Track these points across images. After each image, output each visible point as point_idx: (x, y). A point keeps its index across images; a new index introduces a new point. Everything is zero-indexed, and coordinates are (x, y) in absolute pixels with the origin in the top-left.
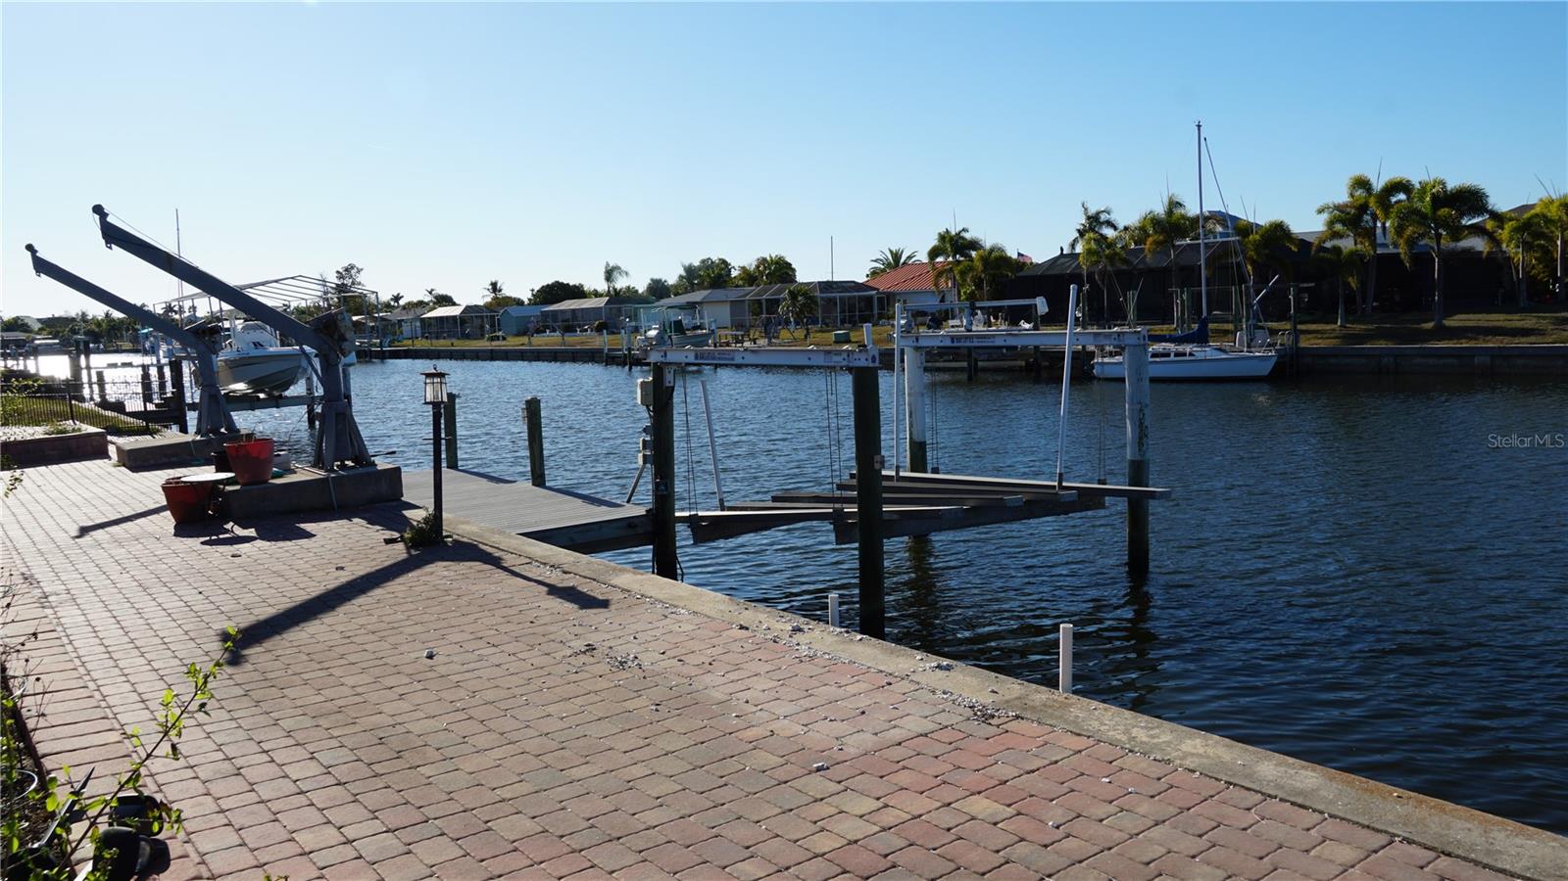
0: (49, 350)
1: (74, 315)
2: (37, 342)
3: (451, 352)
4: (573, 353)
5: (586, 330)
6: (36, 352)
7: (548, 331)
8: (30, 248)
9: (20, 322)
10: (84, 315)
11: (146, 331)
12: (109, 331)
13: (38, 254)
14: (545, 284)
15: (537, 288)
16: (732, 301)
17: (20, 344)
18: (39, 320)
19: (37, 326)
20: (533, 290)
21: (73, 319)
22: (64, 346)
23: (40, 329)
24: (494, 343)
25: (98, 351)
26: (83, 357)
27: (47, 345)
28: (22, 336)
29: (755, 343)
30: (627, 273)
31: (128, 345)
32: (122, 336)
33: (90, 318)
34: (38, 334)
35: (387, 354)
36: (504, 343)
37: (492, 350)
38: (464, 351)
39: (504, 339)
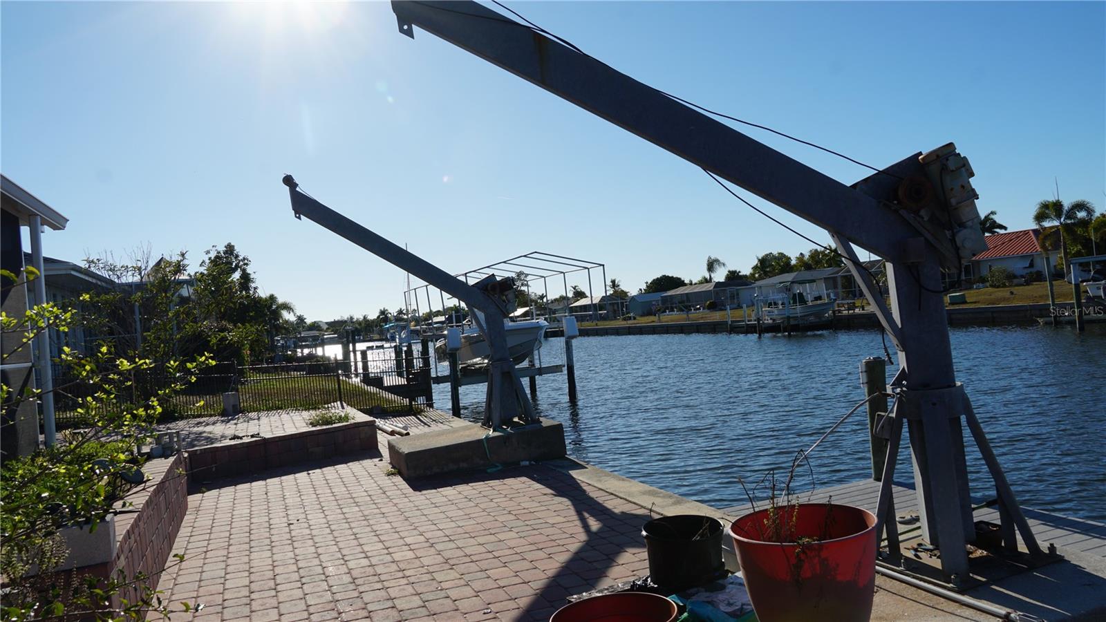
0: (332, 342)
1: (346, 319)
2: (325, 337)
3: (597, 330)
4: (697, 326)
5: (699, 309)
6: (323, 343)
7: (667, 311)
8: (288, 181)
9: (316, 325)
10: (352, 318)
11: (387, 326)
12: (366, 328)
13: (298, 189)
14: (655, 278)
15: (649, 282)
16: (825, 278)
17: (315, 338)
18: (327, 323)
19: (325, 327)
20: (647, 283)
21: (346, 321)
22: (340, 339)
23: (327, 329)
24: (629, 322)
25: (360, 341)
26: (351, 345)
27: (330, 338)
28: (316, 333)
29: (863, 310)
30: (724, 265)
31: (377, 337)
32: (373, 330)
33: (354, 320)
34: (326, 331)
35: (549, 334)
36: (635, 322)
37: (629, 327)
38: (607, 329)
39: (635, 318)
